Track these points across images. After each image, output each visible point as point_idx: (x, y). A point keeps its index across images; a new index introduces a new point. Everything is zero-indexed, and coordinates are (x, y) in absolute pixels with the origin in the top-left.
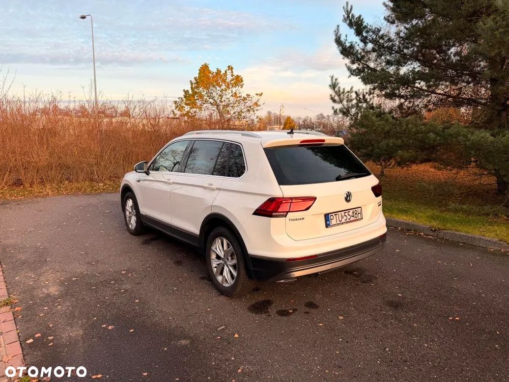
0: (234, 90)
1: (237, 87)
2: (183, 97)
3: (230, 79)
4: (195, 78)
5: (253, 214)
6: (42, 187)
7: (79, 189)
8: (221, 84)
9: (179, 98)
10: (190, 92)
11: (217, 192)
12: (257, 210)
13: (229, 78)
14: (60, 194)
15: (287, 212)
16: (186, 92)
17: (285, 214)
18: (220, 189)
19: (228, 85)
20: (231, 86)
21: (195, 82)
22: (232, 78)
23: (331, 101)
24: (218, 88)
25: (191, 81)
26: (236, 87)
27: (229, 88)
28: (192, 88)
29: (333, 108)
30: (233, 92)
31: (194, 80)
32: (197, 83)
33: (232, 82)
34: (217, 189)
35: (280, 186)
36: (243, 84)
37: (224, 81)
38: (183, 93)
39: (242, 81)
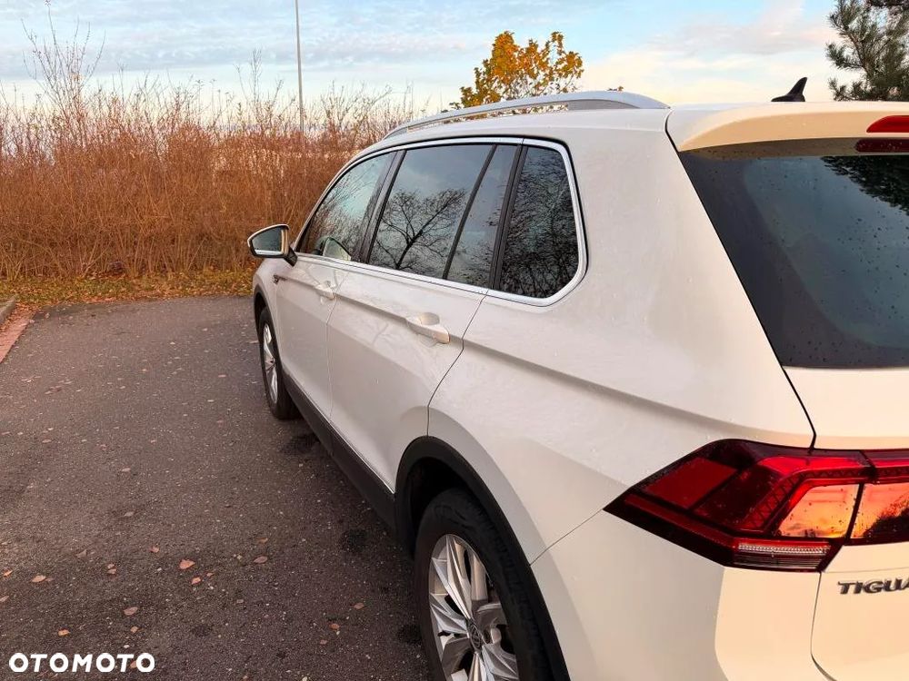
0: (562, 82)
1: (570, 76)
2: (460, 102)
3: (555, 61)
4: (485, 62)
5: (609, 509)
6: (158, 278)
7: (226, 284)
8: (535, 72)
9: (451, 104)
10: (474, 91)
11: (452, 351)
12: (634, 491)
13: (553, 57)
14: (186, 294)
15: (835, 546)
16: (466, 91)
17: (819, 551)
18: (463, 344)
19: (551, 73)
20: (556, 76)
21: (484, 69)
22: (559, 57)
23: (831, 63)
24: (530, 80)
25: (476, 69)
26: (566, 76)
27: (552, 79)
28: (477, 82)
29: (833, 84)
30: (561, 88)
31: (483, 66)
32: (488, 72)
33: (560, 67)
34: (453, 340)
35: (790, 371)
36: (582, 71)
37: (543, 65)
38: (461, 95)
39: (580, 63)
